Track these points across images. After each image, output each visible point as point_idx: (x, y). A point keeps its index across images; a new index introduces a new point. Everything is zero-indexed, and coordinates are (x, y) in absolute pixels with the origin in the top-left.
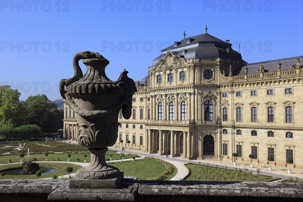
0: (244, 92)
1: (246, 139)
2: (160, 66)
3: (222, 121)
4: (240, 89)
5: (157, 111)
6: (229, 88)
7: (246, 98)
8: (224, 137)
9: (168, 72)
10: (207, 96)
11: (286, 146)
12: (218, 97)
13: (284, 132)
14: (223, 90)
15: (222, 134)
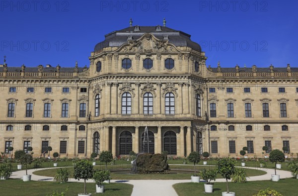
0: (237, 89)
1: (241, 134)
2: (128, 48)
3: (210, 117)
4: (231, 85)
5: (119, 104)
6: (219, 83)
7: (239, 94)
8: (213, 134)
9: (144, 57)
10: (198, 89)
11: (282, 138)
12: (205, 92)
13: (280, 126)
14: (210, 85)
15: (210, 131)
